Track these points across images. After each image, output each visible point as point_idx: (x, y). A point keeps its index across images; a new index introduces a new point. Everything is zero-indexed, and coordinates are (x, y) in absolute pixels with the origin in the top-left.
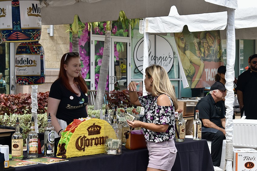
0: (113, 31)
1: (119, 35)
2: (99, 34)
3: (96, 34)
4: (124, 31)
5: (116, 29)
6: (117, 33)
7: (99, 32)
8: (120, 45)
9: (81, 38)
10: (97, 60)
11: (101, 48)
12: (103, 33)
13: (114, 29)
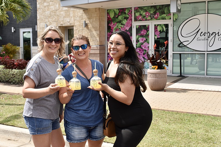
0: (155, 17)
1: (161, 19)
2: (142, 21)
3: (139, 21)
4: (166, 16)
5: (158, 15)
6: (159, 18)
7: (141, 19)
8: (162, 27)
9: (126, 25)
10: (139, 39)
11: (142, 30)
12: (145, 20)
13: (156, 15)
